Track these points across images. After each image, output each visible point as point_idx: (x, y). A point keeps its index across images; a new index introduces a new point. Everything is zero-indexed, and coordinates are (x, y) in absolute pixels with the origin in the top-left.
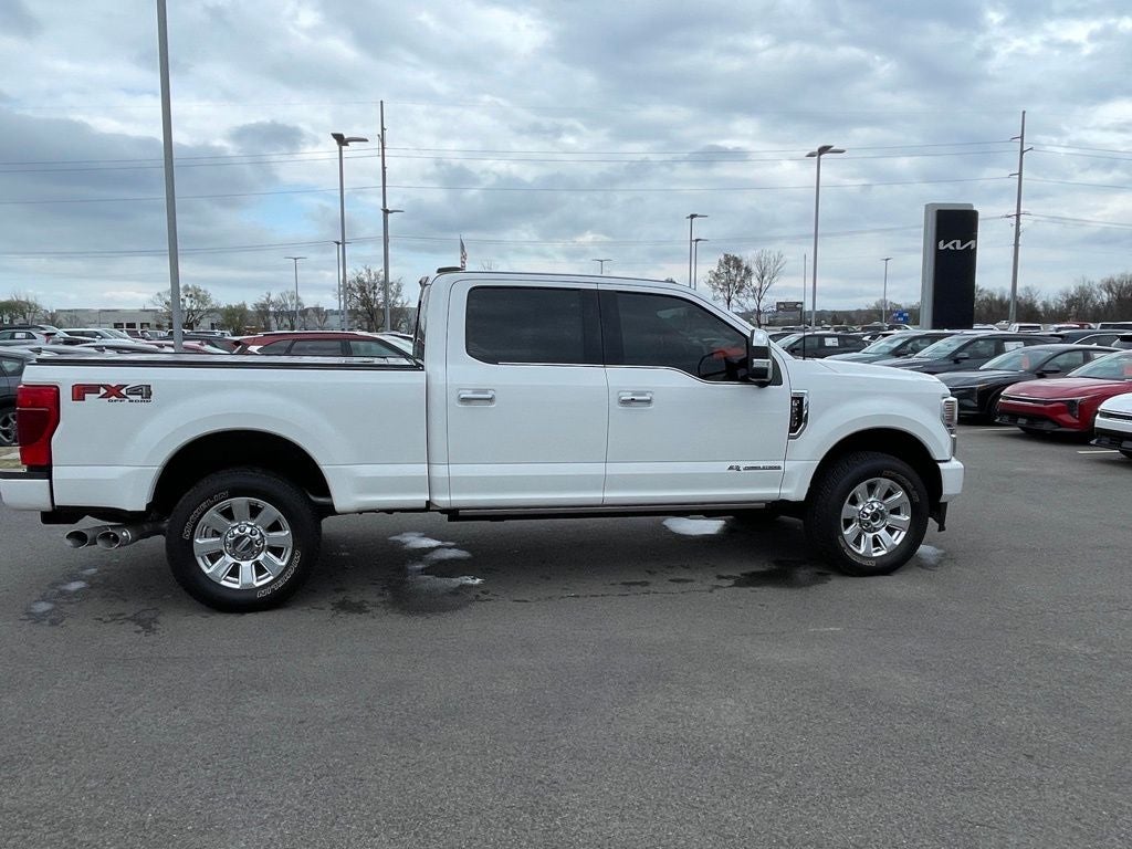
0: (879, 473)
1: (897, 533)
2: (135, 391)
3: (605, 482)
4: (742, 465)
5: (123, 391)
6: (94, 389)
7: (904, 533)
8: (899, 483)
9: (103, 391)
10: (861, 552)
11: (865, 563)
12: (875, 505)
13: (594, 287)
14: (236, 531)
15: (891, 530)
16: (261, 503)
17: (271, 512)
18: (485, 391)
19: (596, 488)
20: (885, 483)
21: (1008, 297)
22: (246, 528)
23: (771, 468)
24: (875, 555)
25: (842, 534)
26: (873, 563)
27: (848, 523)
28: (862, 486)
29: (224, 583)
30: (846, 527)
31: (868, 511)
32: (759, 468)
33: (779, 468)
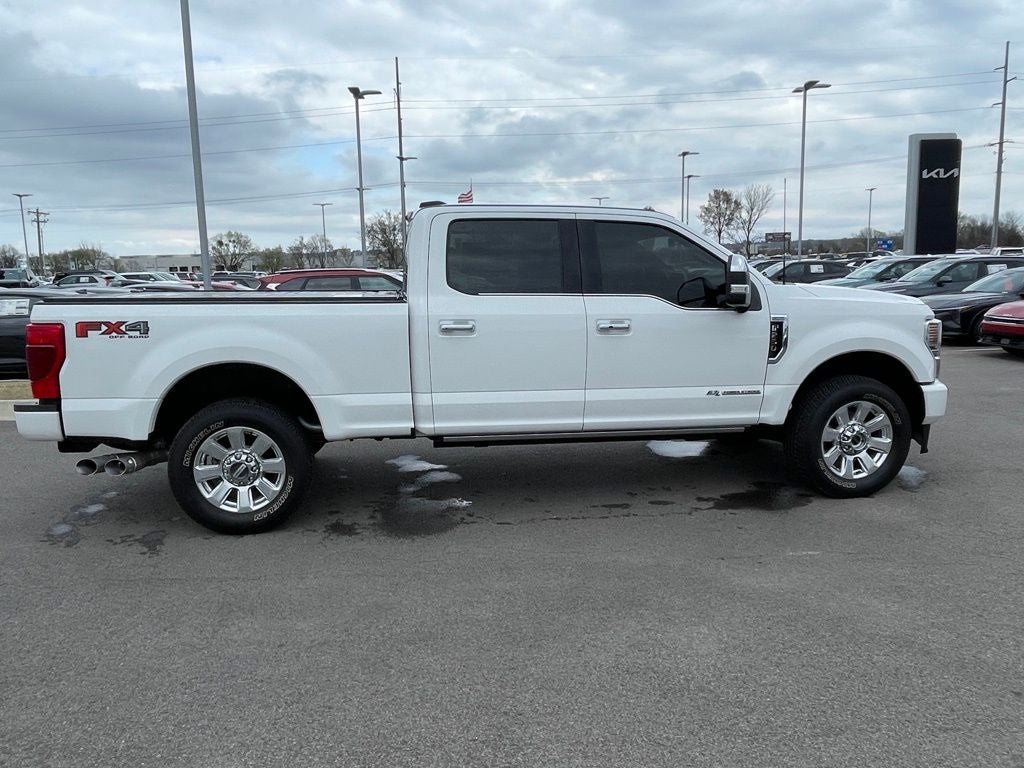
0: (859, 397)
1: (879, 455)
2: (134, 327)
3: (585, 409)
4: (721, 390)
5: (123, 328)
6: (96, 326)
7: (885, 456)
8: (881, 406)
9: (104, 328)
10: (841, 474)
11: (845, 485)
12: (856, 428)
13: (572, 217)
14: (233, 459)
15: (872, 453)
16: (256, 432)
17: (264, 440)
18: (466, 322)
19: (576, 414)
20: (866, 406)
21: (989, 222)
22: (243, 455)
23: (750, 392)
24: (855, 477)
25: (822, 457)
26: (853, 486)
27: (828, 446)
28: (843, 409)
29: (223, 507)
30: (827, 450)
31: (849, 434)
32: (738, 393)
33: (758, 392)
